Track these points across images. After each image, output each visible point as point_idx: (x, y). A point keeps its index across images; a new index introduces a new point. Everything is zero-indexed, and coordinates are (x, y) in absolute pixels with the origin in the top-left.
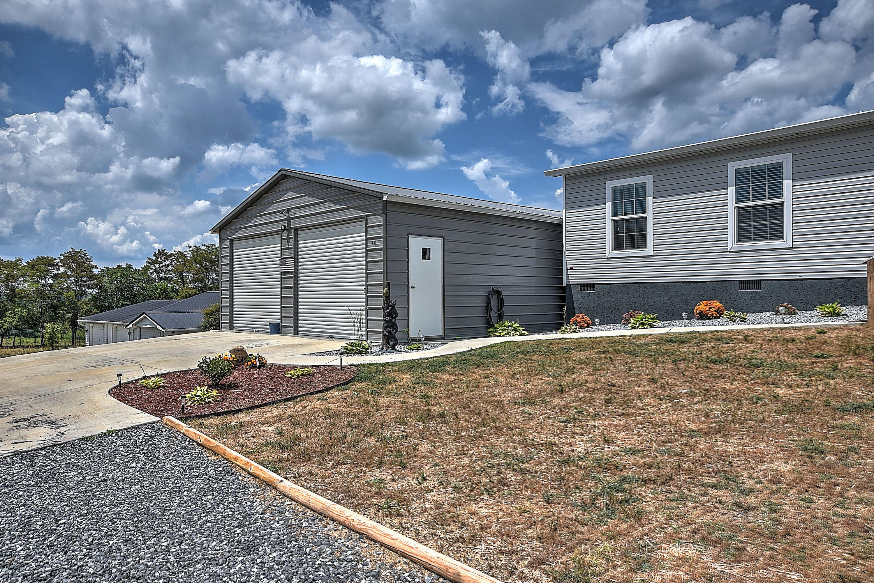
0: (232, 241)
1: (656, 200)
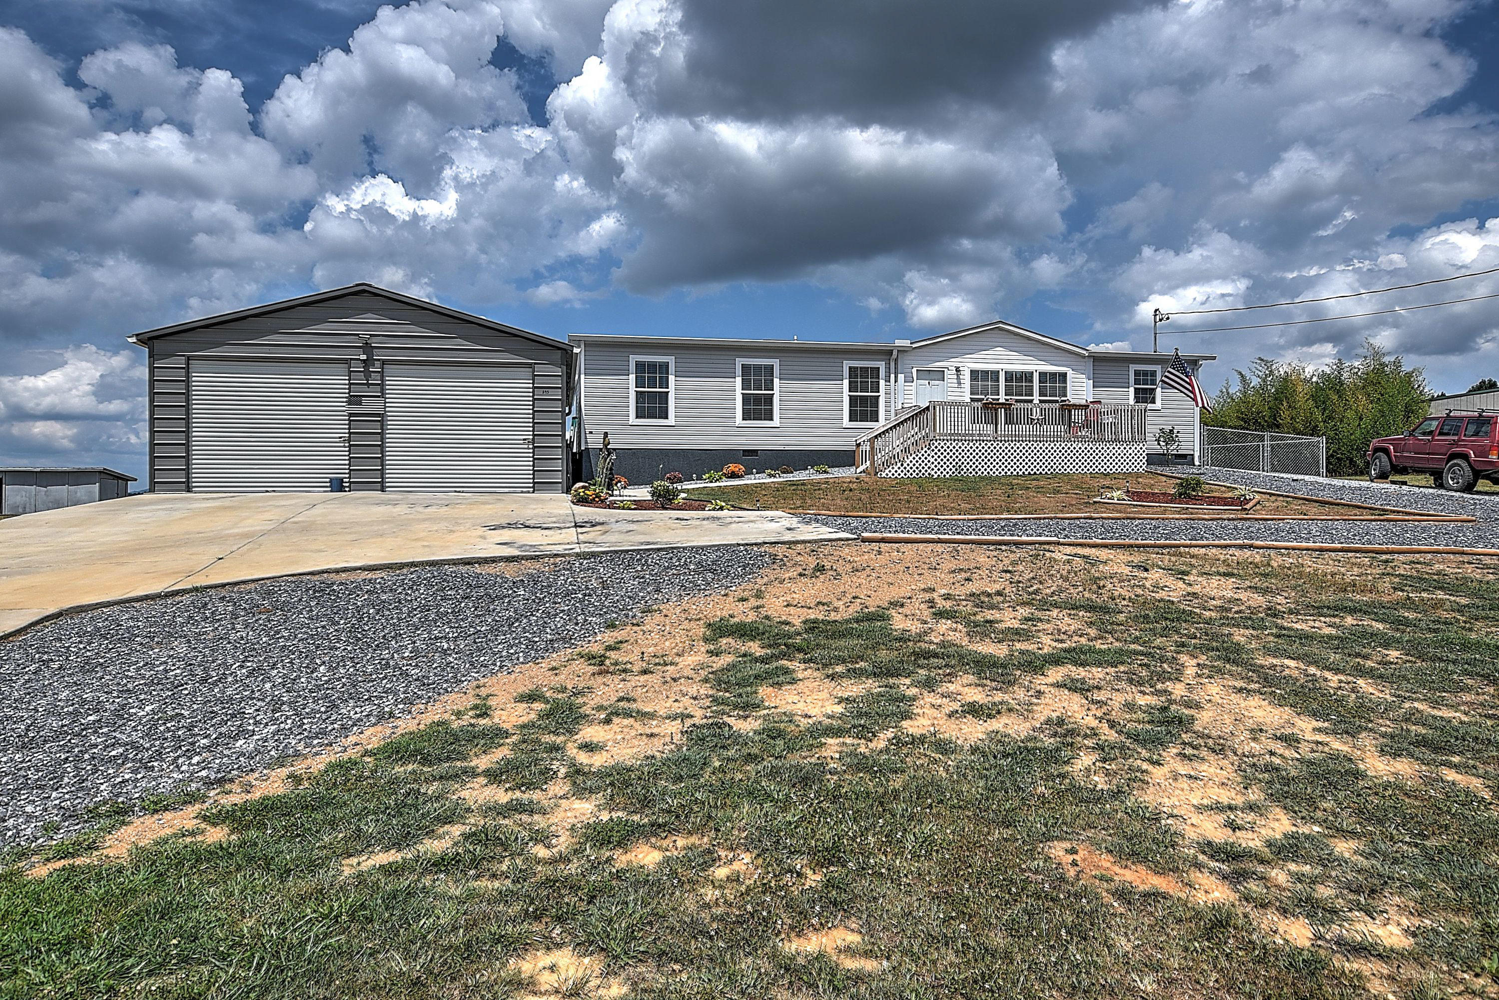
0: (189, 358)
1: (678, 379)
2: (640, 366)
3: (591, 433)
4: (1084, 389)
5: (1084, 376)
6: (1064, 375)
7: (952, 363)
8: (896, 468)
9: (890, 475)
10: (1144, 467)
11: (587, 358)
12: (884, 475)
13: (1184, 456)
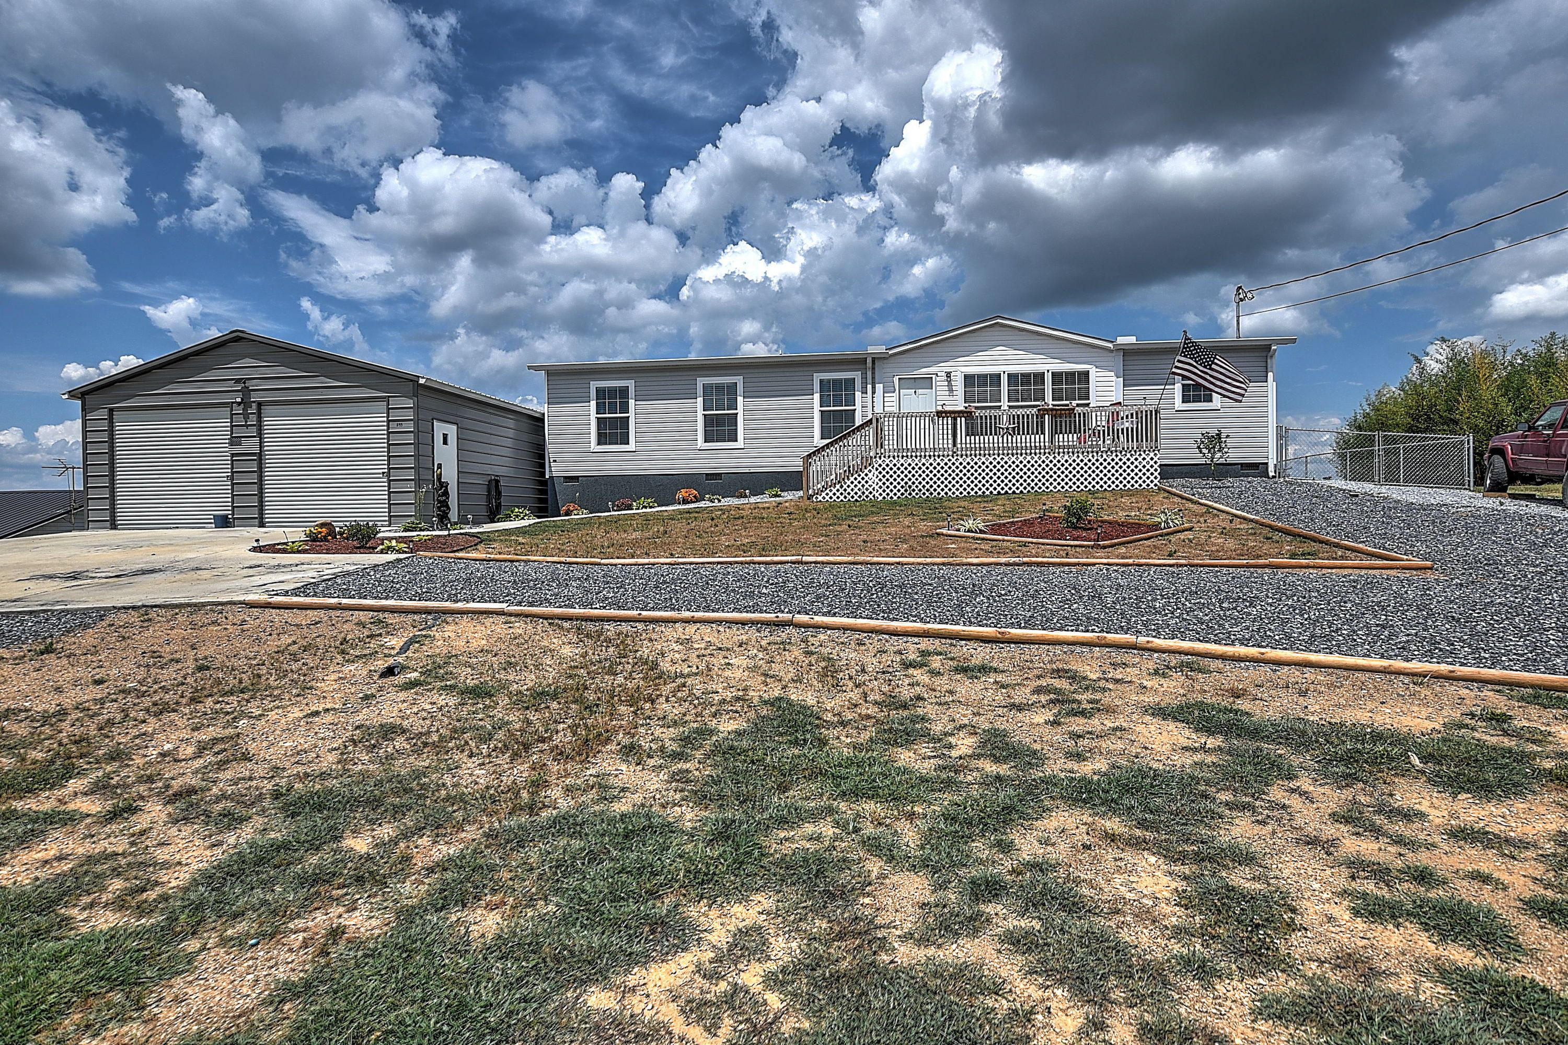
0: (111, 411)
1: (638, 403)
2: (600, 393)
3: (555, 461)
4: (1113, 389)
5: (1112, 374)
6: (1086, 374)
7: (940, 369)
8: (834, 490)
9: (827, 498)
10: (1156, 481)
11: (550, 387)
12: (820, 498)
13: (1255, 466)
